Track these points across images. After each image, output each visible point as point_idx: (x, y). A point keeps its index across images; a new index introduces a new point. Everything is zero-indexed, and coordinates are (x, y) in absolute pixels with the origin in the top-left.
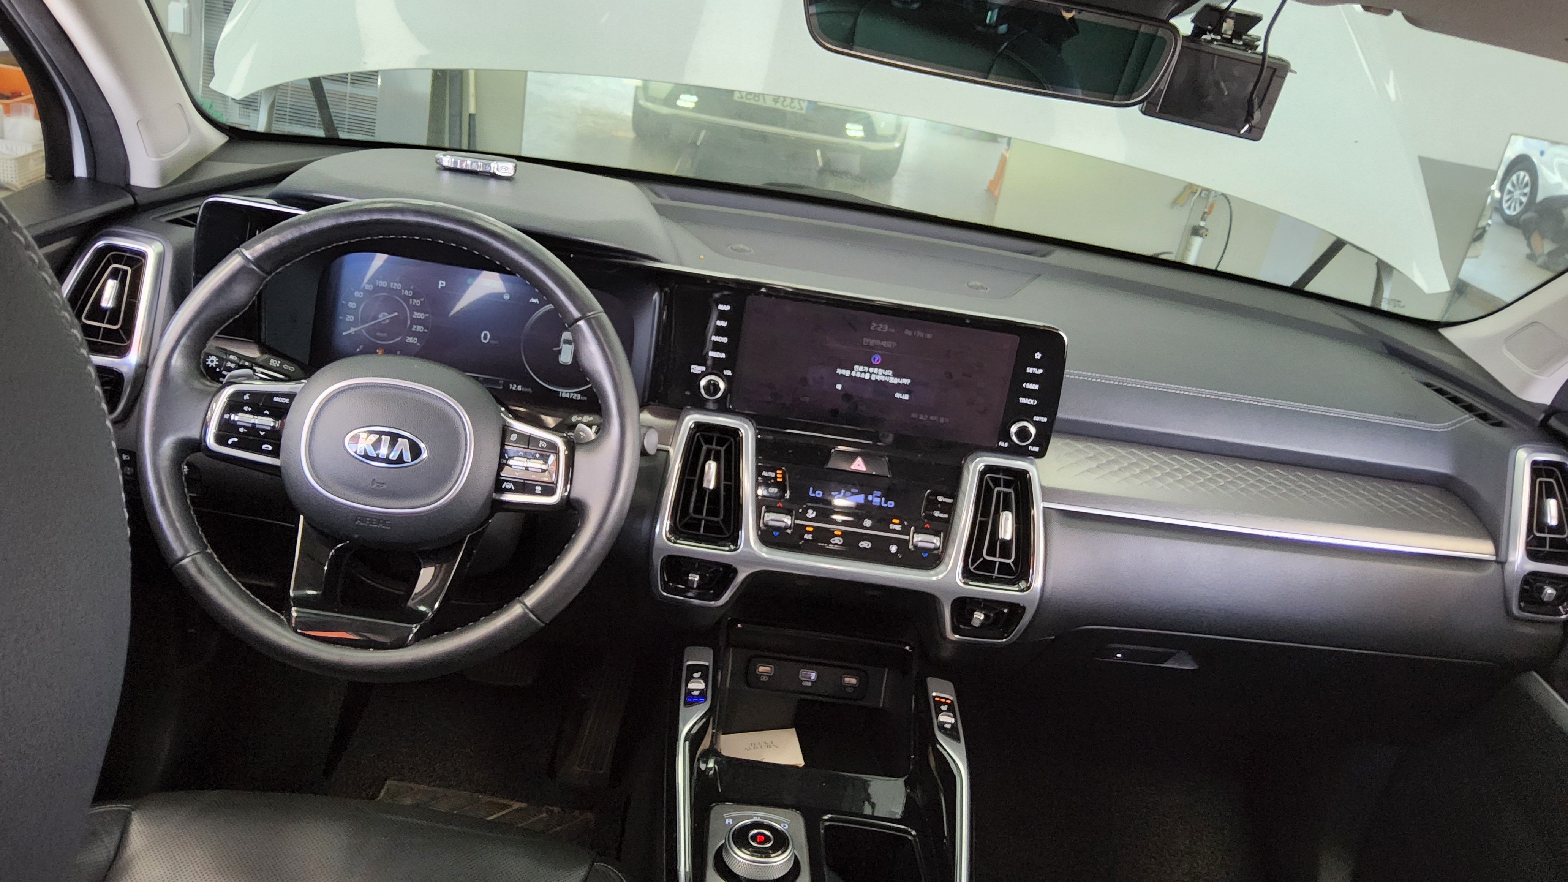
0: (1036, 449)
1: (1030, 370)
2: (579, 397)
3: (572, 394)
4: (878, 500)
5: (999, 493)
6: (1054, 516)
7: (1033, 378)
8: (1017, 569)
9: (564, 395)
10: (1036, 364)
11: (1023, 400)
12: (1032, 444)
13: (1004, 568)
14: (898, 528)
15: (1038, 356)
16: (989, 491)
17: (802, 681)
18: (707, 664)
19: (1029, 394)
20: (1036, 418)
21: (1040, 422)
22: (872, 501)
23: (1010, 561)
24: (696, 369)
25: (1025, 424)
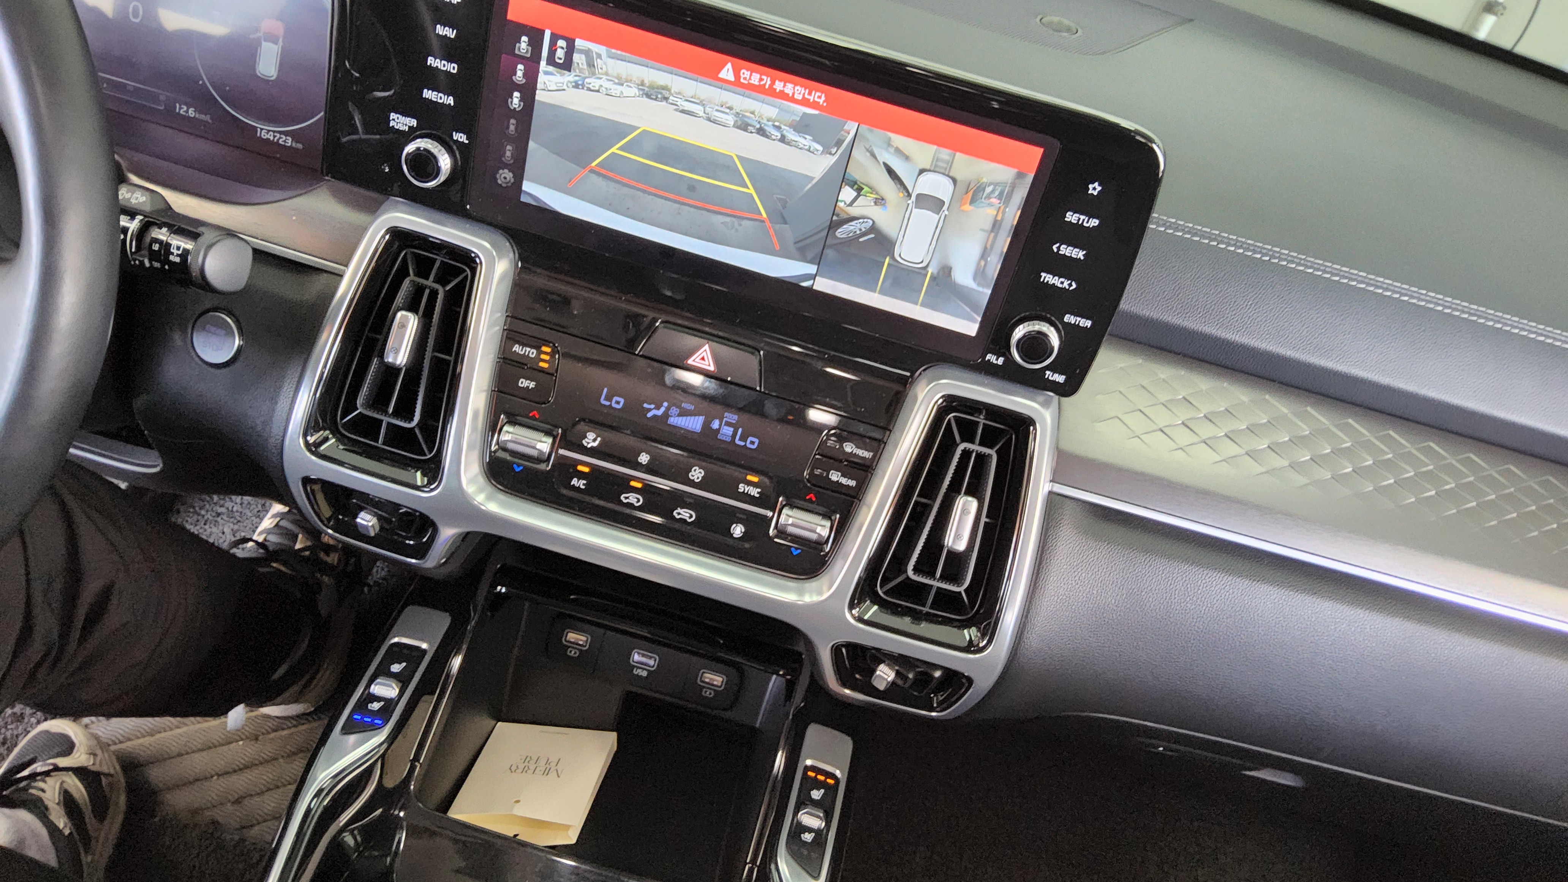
0: (1060, 378)
1: (1071, 217)
2: (289, 142)
3: (278, 135)
4: (728, 431)
5: (966, 454)
6: (1068, 515)
7: (1076, 236)
8: (972, 603)
9: (264, 135)
10: (1088, 207)
11: (1048, 278)
12: (1052, 368)
13: (946, 600)
14: (754, 492)
15: (1095, 189)
16: (948, 446)
17: (634, 666)
18: (424, 646)
19: (1063, 266)
20: (1069, 319)
21: (1076, 326)
22: (718, 431)
23: (961, 589)
24: (401, 122)
25: (1045, 328)
